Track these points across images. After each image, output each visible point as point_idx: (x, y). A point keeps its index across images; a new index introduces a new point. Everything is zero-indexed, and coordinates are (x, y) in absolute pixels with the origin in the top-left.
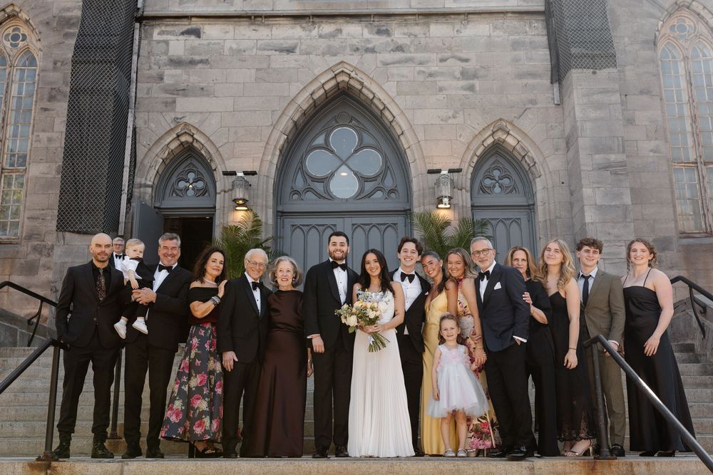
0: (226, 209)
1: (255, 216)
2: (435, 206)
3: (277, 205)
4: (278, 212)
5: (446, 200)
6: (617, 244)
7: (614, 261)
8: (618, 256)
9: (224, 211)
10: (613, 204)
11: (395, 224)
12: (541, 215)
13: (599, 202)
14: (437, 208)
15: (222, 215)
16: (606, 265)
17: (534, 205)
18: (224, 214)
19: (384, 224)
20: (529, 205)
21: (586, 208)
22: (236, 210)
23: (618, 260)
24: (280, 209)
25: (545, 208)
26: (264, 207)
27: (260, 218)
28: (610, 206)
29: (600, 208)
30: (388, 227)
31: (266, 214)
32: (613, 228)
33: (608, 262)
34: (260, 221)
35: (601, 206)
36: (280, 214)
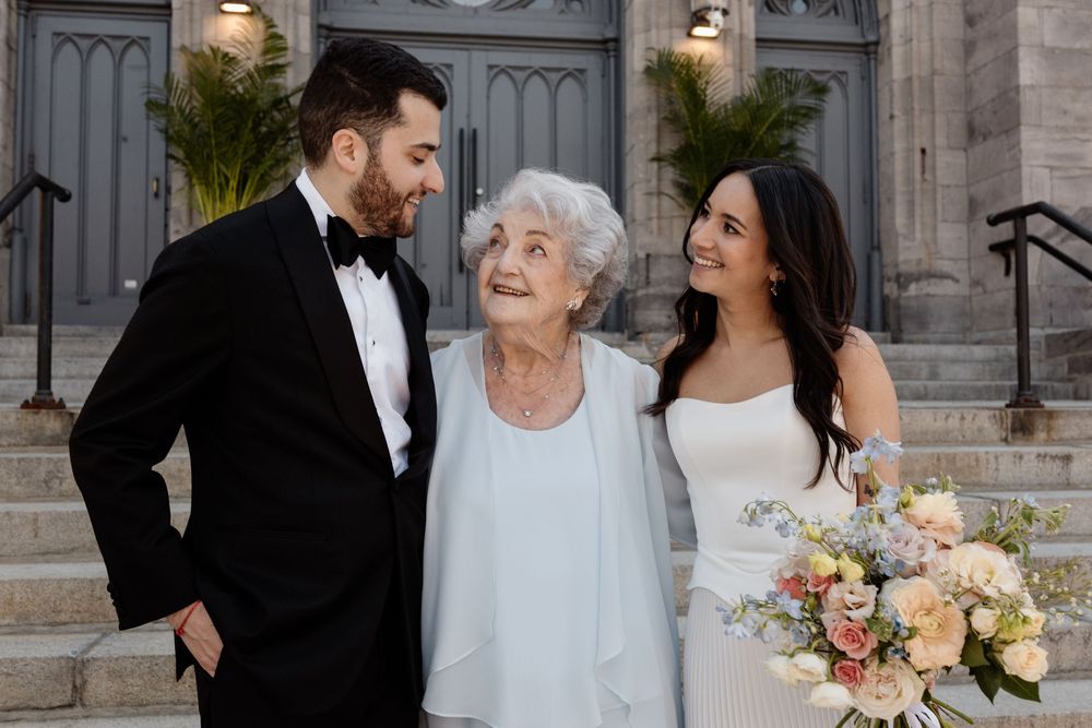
0: (197, 10)
1: (270, 24)
2: (685, 31)
3: (318, 11)
4: (320, 26)
5: (716, 17)
6: (1079, 136)
7: (1071, 173)
8: (1082, 164)
9: (191, 13)
10: (1078, 45)
11: (582, 71)
12: (896, 65)
13: (1049, 40)
14: (690, 35)
15: (187, 23)
16: (1055, 182)
17: (877, 43)
18: (191, 20)
19: (558, 70)
20: (867, 45)
21: (1022, 52)
22: (223, 12)
23: (1078, 172)
24: (325, 20)
25: (911, 49)
26: (290, 11)
27: (280, 31)
28: (1071, 51)
29: (1050, 54)
30: (564, 77)
31: (296, 27)
32: (1074, 100)
33: (1057, 174)
34: (281, 37)
35: (1052, 50)
36: (324, 32)
